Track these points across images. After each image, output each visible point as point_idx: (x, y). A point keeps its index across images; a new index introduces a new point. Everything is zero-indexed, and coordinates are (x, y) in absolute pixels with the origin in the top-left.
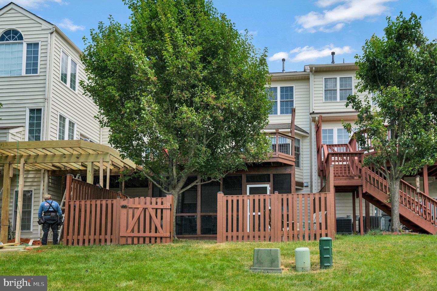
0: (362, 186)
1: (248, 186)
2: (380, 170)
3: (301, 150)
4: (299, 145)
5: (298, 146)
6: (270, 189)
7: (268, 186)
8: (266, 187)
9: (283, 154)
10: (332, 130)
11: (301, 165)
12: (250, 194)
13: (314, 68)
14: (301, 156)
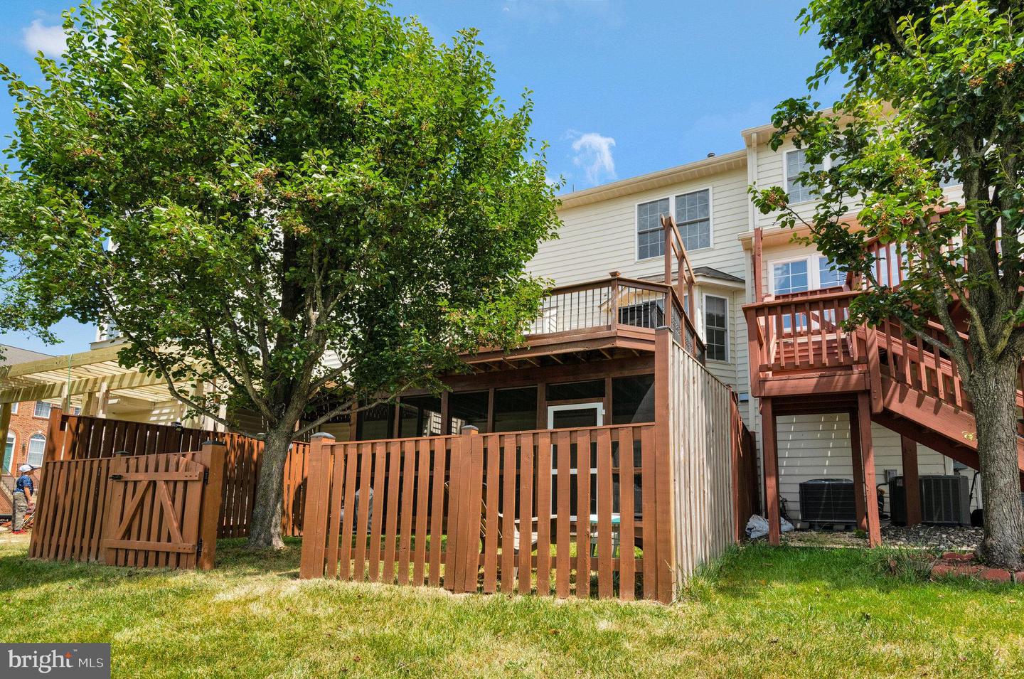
0: (868, 393)
1: (551, 410)
2: (920, 334)
3: (728, 321)
4: (724, 310)
5: (721, 314)
6: (604, 412)
7: (599, 407)
8: (595, 410)
9: (635, 328)
10: (805, 262)
11: (729, 354)
12: (555, 427)
13: (754, 136)
14: (729, 335)
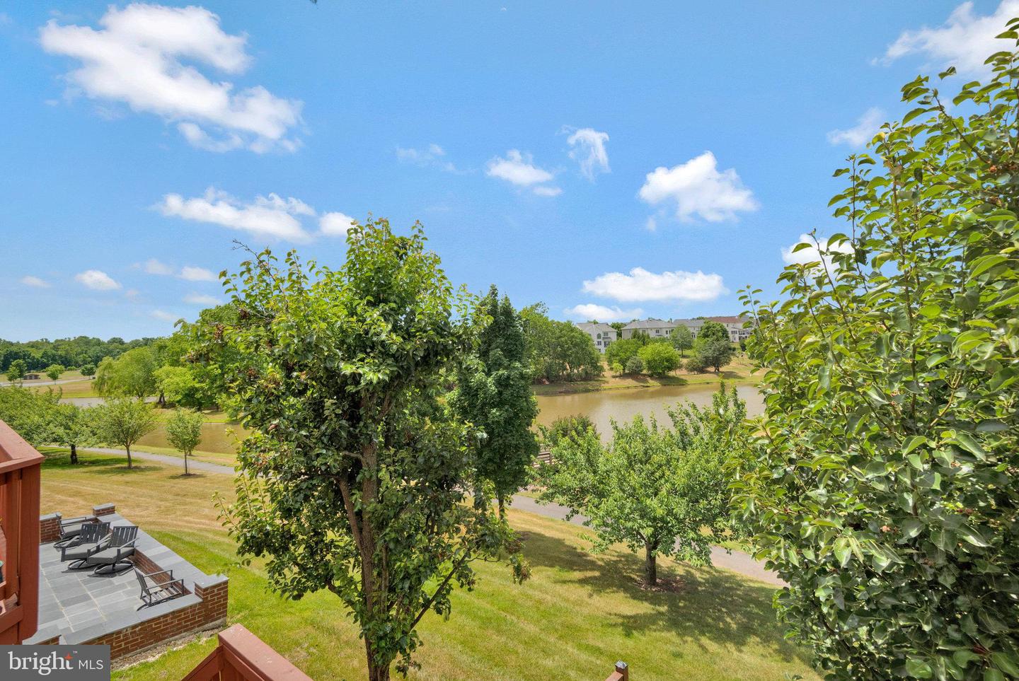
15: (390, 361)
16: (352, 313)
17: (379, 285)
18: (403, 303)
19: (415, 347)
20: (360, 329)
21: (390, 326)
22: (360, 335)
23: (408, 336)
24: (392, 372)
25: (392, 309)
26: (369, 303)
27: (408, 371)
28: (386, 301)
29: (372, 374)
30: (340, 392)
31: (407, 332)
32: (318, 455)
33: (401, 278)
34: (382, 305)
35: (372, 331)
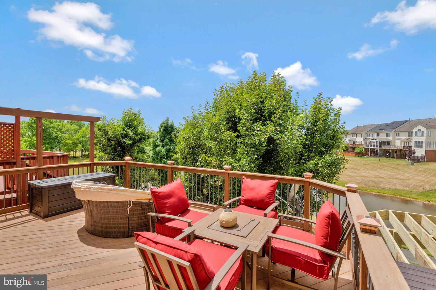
15: (132, 140)
16: (124, 130)
17: (130, 124)
18: (135, 128)
19: (137, 138)
20: (125, 133)
21: (133, 133)
22: (125, 135)
23: (136, 135)
24: (132, 142)
25: (132, 129)
26: (128, 128)
27: (136, 143)
28: (131, 128)
29: (128, 142)
30: (121, 146)
31: (136, 134)
32: (116, 158)
33: (135, 123)
34: (130, 129)
35: (128, 134)
